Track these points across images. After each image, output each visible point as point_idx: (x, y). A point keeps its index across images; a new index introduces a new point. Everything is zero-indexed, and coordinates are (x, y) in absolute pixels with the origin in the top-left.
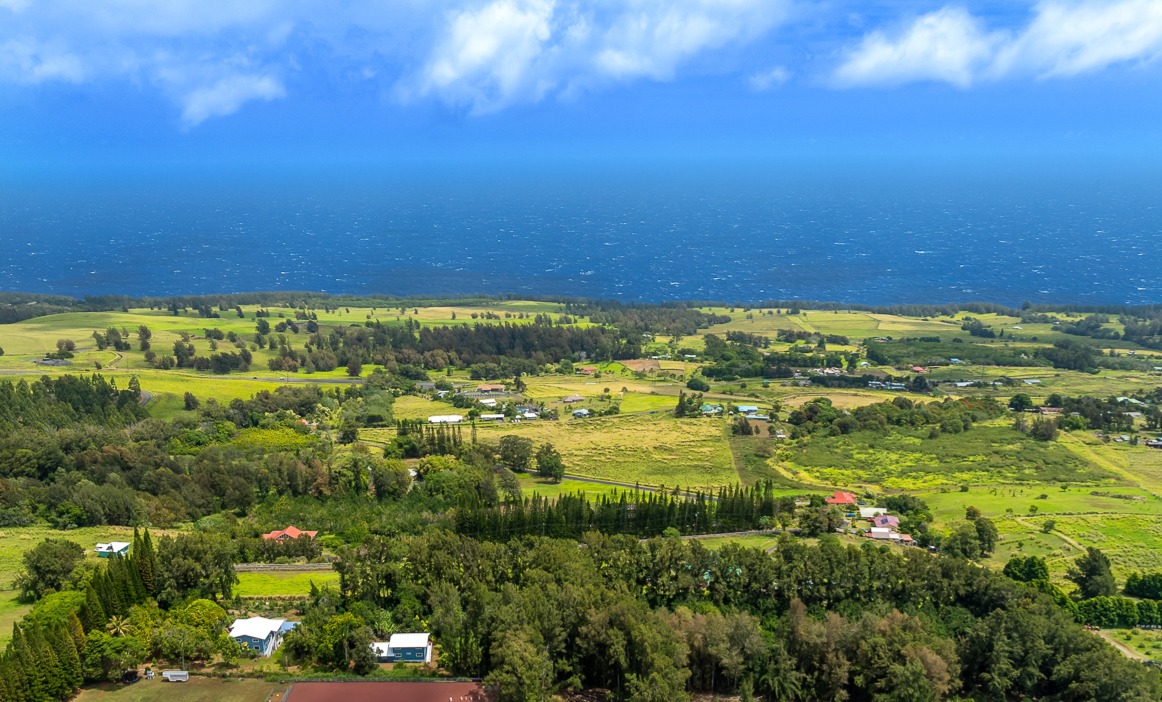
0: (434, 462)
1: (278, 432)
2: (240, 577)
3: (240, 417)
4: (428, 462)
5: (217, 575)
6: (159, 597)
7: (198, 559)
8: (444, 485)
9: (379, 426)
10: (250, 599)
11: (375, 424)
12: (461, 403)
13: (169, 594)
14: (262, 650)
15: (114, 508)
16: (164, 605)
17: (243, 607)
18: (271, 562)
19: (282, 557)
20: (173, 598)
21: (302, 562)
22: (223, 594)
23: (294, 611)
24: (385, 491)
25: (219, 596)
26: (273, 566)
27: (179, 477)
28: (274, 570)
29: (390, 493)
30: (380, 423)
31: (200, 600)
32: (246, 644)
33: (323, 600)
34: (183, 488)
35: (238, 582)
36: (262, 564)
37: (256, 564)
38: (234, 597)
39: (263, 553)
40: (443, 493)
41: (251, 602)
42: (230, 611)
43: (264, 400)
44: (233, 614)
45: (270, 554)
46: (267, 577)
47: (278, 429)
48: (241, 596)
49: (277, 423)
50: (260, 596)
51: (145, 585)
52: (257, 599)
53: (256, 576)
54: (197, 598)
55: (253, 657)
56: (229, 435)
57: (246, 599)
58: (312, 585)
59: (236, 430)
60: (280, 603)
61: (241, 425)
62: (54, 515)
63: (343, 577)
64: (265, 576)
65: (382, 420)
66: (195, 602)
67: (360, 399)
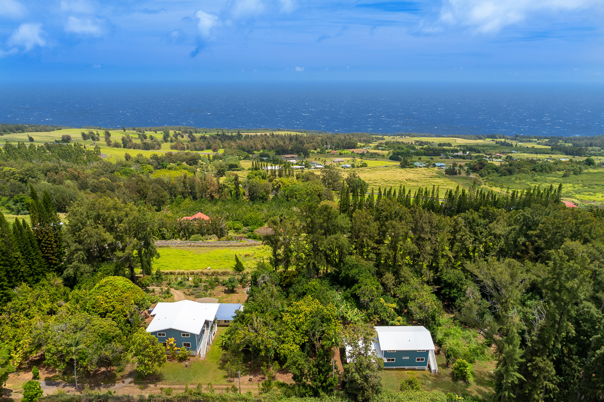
0: (284, 181)
1: (178, 172)
2: (159, 251)
3: (155, 164)
4: (280, 181)
5: (134, 248)
6: (65, 273)
7: (111, 229)
8: (296, 193)
9: (235, 170)
10: (171, 273)
11: (234, 169)
12: (277, 162)
13: (77, 269)
14: (194, 348)
15: (61, 200)
16: (71, 283)
17: (165, 283)
18: (186, 239)
19: (196, 235)
20: (82, 274)
21: (214, 239)
22: (142, 268)
23: (221, 288)
24: (256, 197)
25: (138, 271)
26: (189, 243)
27: (114, 184)
28: (190, 246)
29: (260, 198)
30: (236, 169)
31: (111, 278)
32: (172, 341)
33: (263, 278)
34: (116, 191)
35: (159, 256)
36: (178, 241)
37: (174, 241)
38: (154, 272)
39: (179, 232)
40: (296, 198)
41: (173, 277)
42: (151, 288)
43: (170, 156)
44: (153, 291)
45: (185, 232)
46: (185, 252)
47: (178, 170)
48: (162, 270)
49: (178, 167)
50: (181, 271)
51: (47, 258)
52: (179, 274)
53: (173, 251)
54: (108, 274)
55: (182, 359)
56: (150, 172)
57: (167, 274)
58: (237, 260)
59: (154, 170)
60: (204, 278)
61: (156, 168)
62: (11, 204)
63: (275, 252)
64: (182, 251)
65: (237, 167)
66: (104, 280)
67: (220, 161)
